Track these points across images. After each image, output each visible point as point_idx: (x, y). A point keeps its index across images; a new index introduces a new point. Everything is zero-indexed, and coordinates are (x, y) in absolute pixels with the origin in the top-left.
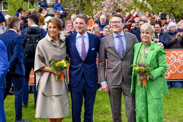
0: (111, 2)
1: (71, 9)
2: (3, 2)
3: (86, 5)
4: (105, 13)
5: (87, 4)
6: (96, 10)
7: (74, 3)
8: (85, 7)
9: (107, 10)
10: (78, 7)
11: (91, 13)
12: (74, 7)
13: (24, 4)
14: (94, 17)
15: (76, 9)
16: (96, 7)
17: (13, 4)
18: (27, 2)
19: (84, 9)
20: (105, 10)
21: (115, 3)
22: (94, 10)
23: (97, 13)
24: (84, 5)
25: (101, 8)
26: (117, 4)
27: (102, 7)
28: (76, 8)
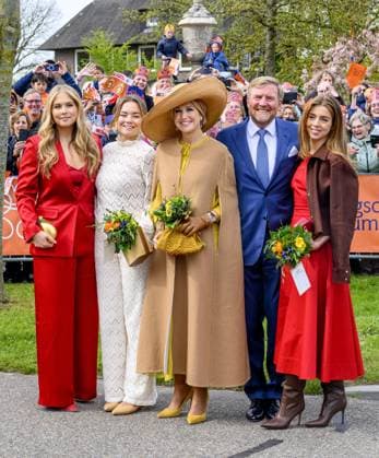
0: (348, 49)
1: (246, 69)
2: (79, 53)
3: (283, 59)
4: (328, 77)
5: (285, 56)
6: (310, 71)
7: (253, 54)
8: (280, 64)
9: (338, 69)
10: (262, 63)
11: (297, 78)
12: (252, 63)
13: (127, 56)
14: (304, 89)
15: (256, 69)
16: (309, 62)
17: (102, 57)
18: (137, 52)
19: (278, 70)
20: (333, 69)
21: (358, 53)
22: (304, 71)
23: (310, 78)
24: (278, 57)
25: (322, 66)
26: (364, 55)
27: (326, 63)
28: (256, 66)
